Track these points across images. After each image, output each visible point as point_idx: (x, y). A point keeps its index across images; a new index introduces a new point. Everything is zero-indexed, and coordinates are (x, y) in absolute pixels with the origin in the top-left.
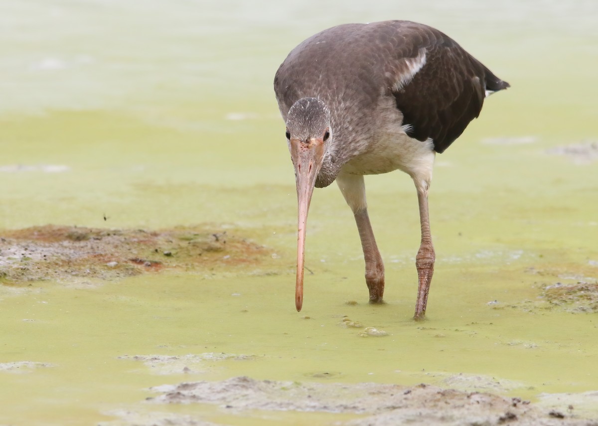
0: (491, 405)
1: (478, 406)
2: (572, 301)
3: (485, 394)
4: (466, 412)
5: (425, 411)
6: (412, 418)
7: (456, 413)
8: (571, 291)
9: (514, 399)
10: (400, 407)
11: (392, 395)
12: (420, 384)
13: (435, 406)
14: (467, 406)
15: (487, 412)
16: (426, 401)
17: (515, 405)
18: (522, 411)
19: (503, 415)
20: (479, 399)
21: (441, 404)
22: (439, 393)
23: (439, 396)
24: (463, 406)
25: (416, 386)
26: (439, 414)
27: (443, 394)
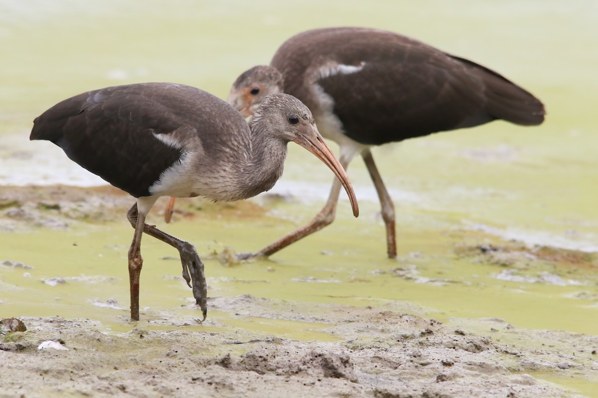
0: (416, 323)
1: (407, 323)
2: (473, 256)
3: (412, 315)
4: (399, 327)
5: (370, 325)
6: (362, 329)
7: (392, 327)
8: (471, 249)
9: (432, 320)
10: (354, 321)
11: (348, 313)
12: (368, 306)
13: (378, 322)
14: (399, 323)
15: (413, 328)
16: (371, 318)
17: (432, 324)
18: (437, 329)
19: (424, 331)
20: (408, 319)
21: (382, 321)
22: (380, 313)
23: (381, 315)
24: (397, 323)
25: (365, 308)
26: (380, 328)
27: (383, 314)
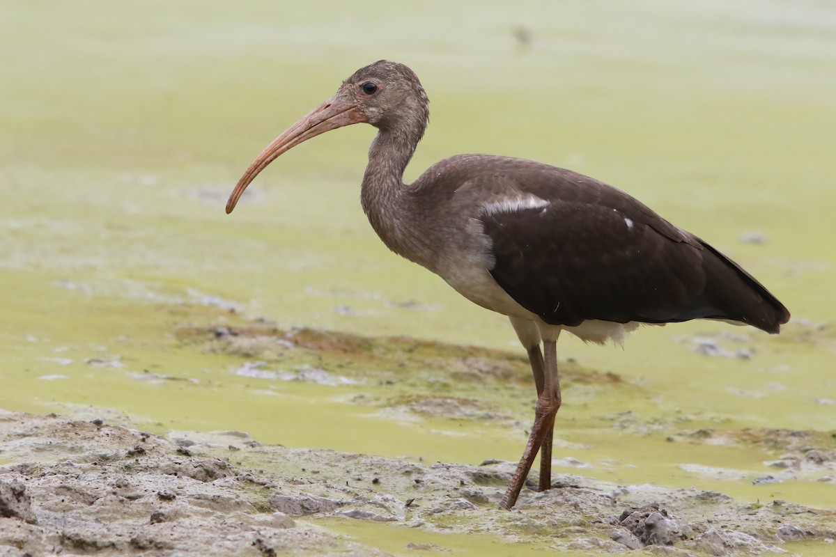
0: (120, 438)
1: (107, 439)
2: (203, 342)
3: (115, 427)
4: (95, 444)
5: (55, 441)
6: (41, 447)
7: (86, 444)
8: (200, 332)
9: (143, 434)
10: (30, 436)
11: (23, 423)
12: (50, 413)
13: (65, 436)
14: (97, 438)
15: (116, 446)
16: (56, 430)
17: (143, 440)
18: (151, 446)
19: (132, 449)
20: (109, 432)
21: (71, 434)
22: (69, 423)
23: (69, 427)
24: (93, 438)
25: (47, 416)
26: (69, 445)
27: (74, 425)
